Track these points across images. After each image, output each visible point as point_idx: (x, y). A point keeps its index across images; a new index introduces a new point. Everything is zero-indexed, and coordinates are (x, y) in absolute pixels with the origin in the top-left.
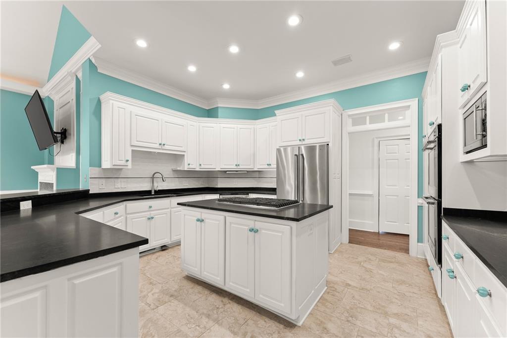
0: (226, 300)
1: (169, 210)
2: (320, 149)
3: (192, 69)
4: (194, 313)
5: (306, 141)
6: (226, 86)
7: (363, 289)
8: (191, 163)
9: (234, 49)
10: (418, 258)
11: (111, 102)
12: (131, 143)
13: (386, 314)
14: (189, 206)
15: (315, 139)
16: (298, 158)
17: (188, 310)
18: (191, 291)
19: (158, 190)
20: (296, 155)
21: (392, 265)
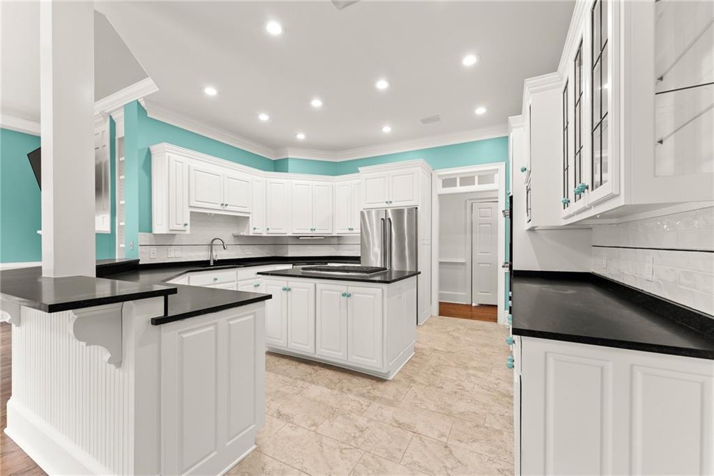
0: (316, 368)
1: (235, 283)
2: (408, 213)
3: (264, 117)
4: (288, 379)
5: (393, 203)
6: (301, 136)
7: (449, 352)
8: (258, 226)
9: (317, 103)
10: (504, 326)
11: (167, 154)
12: (189, 203)
13: (466, 368)
14: (272, 275)
15: (403, 201)
16: (385, 222)
17: (280, 377)
18: (277, 363)
19: (218, 260)
20: (382, 219)
21: (480, 333)
